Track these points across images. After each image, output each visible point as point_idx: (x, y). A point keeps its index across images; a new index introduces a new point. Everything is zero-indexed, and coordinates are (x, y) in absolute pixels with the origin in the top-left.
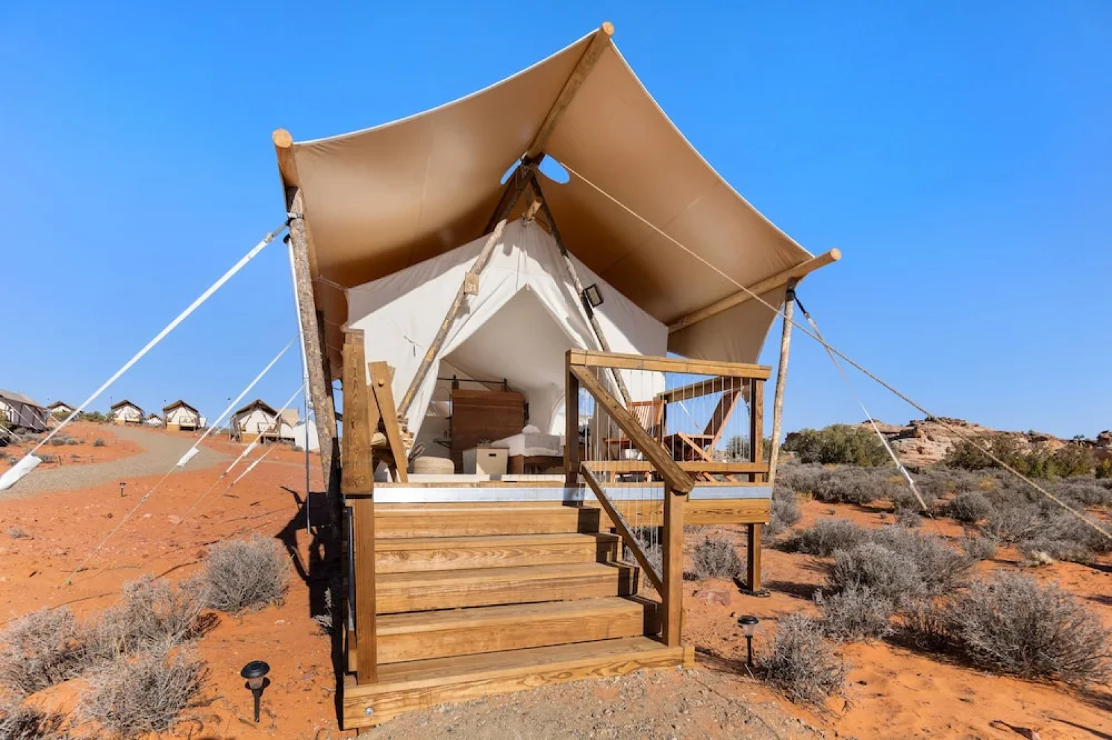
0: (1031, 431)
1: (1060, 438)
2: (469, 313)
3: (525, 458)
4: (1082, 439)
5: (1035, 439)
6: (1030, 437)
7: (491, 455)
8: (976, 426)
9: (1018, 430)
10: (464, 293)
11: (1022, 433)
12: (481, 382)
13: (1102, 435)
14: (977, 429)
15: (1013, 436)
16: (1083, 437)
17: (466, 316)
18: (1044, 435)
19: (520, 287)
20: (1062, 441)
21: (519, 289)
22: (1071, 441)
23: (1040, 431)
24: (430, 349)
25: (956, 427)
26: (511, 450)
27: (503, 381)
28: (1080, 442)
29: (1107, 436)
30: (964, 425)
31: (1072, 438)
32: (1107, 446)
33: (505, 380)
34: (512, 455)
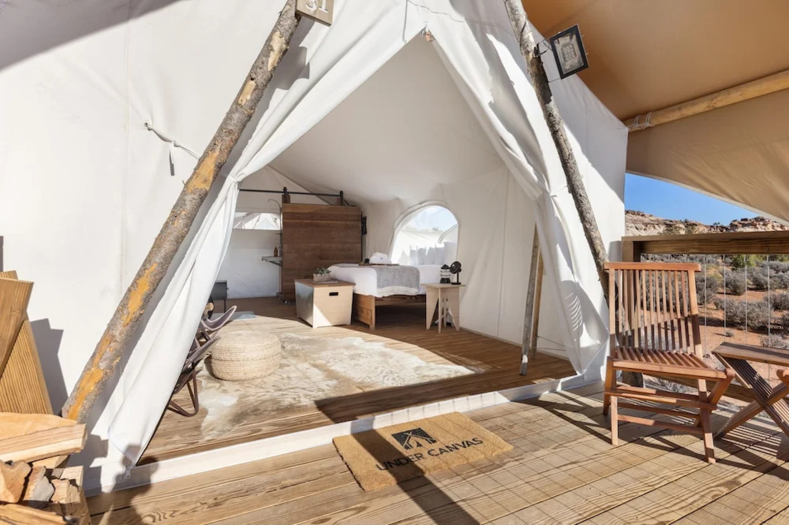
0: (686, 220)
1: (705, 224)
2: (307, 76)
3: (377, 299)
4: (719, 225)
5: (689, 225)
6: (686, 224)
7: (332, 294)
8: (651, 216)
9: (678, 219)
10: (298, 15)
11: (681, 221)
12: (318, 195)
13: (733, 223)
14: (652, 218)
15: (675, 223)
16: (719, 223)
17: (300, 84)
18: (694, 223)
19: (410, 35)
20: (706, 226)
21: (409, 38)
22: (712, 227)
23: (692, 220)
24: (206, 155)
25: (638, 217)
26: (356, 287)
27: (338, 194)
28: (717, 227)
29: (736, 223)
30: (643, 215)
31: (712, 225)
32: (737, 230)
33: (341, 192)
34: (358, 292)
